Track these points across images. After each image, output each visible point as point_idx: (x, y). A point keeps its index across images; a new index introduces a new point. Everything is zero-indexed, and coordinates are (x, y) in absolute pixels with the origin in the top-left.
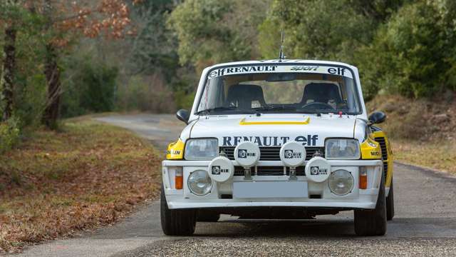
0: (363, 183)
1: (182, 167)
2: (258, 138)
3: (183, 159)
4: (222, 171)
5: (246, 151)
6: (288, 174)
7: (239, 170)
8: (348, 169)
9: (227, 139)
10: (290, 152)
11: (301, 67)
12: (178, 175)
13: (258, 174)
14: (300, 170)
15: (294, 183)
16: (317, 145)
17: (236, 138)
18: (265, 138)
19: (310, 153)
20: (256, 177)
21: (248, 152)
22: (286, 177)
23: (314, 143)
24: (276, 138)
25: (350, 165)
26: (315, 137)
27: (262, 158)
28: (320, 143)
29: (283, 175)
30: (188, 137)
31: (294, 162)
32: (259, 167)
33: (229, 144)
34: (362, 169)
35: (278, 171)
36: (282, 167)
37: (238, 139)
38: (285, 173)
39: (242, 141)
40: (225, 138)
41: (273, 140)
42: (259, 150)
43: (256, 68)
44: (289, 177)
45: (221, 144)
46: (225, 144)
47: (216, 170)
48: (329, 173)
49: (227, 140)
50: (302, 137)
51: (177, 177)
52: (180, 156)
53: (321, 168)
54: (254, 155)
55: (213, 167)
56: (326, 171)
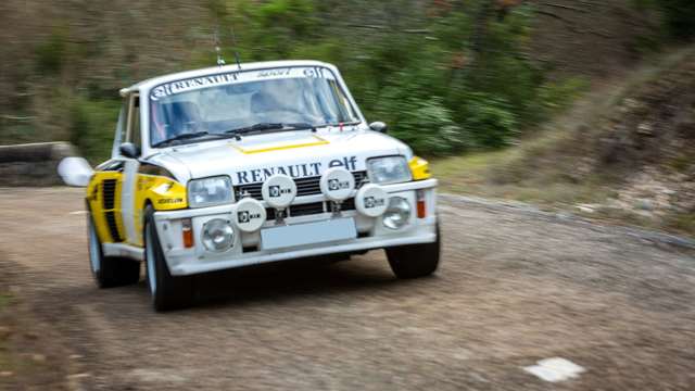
0: (421, 210)
1: (190, 219)
2: (282, 169)
3: (188, 208)
4: (251, 217)
5: (278, 187)
6: (329, 210)
7: (271, 213)
8: (402, 195)
9: (242, 175)
10: (334, 182)
11: (269, 72)
12: (186, 229)
13: (292, 215)
14: (349, 204)
15: (337, 221)
17: (253, 172)
18: (291, 168)
20: (289, 220)
21: (282, 188)
22: (327, 215)
24: (304, 166)
25: (403, 190)
26: (353, 160)
27: (300, 193)
28: (360, 166)
29: (322, 212)
30: (189, 178)
31: (339, 195)
32: (292, 207)
33: (246, 181)
34: (419, 192)
35: (315, 208)
36: (320, 204)
37: (256, 173)
38: (325, 209)
40: (239, 174)
41: (301, 168)
42: (294, 184)
43: (212, 78)
44: (331, 214)
45: (235, 182)
46: (240, 181)
47: (242, 216)
48: (386, 202)
50: (335, 161)
51: (185, 233)
52: (184, 204)
53: (377, 197)
54: (289, 191)
55: (239, 214)
56: (382, 201)
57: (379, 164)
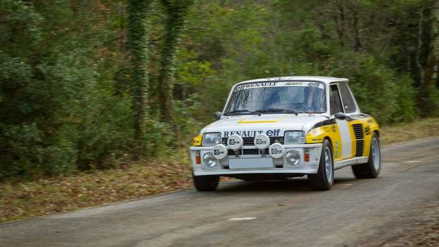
0: (307, 158)
1: (199, 151)
2: (245, 132)
3: (201, 146)
4: (220, 153)
7: (231, 152)
8: (297, 150)
12: (198, 155)
13: (244, 154)
14: (266, 151)
15: (263, 159)
16: (280, 135)
17: (232, 132)
18: (249, 132)
19: (273, 140)
20: (242, 156)
21: (235, 141)
22: (260, 155)
23: (278, 135)
24: (255, 132)
25: (299, 147)
26: (278, 131)
27: (244, 144)
28: (281, 134)
30: (205, 132)
31: (262, 147)
32: (244, 150)
33: (227, 136)
34: (306, 149)
35: (255, 151)
36: (257, 150)
38: (259, 153)
39: (235, 134)
41: (253, 133)
42: (242, 139)
43: (264, 83)
44: (262, 155)
45: (223, 136)
46: (225, 136)
47: (217, 152)
49: (226, 133)
50: (271, 131)
51: (197, 157)
52: (199, 144)
53: (278, 149)
54: (238, 143)
55: (215, 151)
56: (281, 151)
57: (291, 134)
